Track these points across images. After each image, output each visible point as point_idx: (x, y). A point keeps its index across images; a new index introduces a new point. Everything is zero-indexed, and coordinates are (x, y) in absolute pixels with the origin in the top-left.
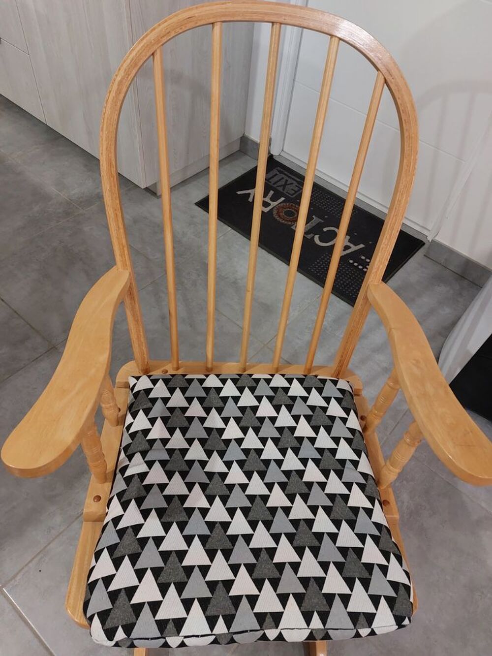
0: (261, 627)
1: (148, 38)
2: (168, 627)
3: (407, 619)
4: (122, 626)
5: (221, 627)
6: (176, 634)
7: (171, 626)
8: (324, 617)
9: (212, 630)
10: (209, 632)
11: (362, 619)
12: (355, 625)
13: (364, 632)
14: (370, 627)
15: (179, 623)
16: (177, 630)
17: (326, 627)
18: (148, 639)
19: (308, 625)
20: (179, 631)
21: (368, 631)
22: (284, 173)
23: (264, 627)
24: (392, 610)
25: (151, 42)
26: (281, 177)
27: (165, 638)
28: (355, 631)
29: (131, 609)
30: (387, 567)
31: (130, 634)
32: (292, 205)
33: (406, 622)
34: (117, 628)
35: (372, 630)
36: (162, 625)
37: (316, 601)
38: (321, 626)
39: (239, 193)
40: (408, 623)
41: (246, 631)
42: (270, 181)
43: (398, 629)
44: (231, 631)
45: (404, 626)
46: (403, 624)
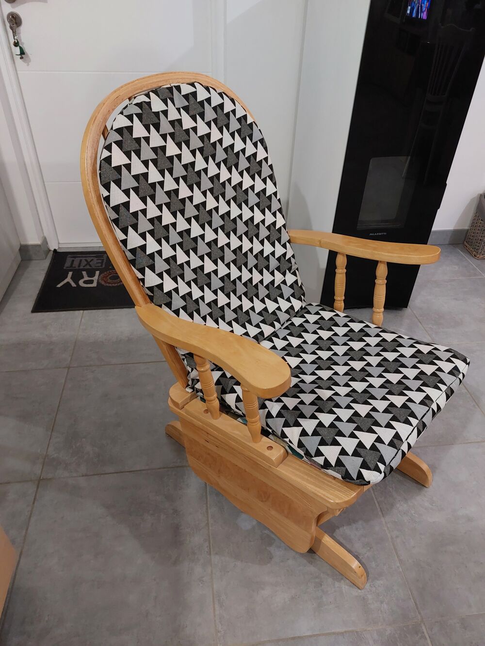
0: (427, 407)
2: (395, 443)
5: (414, 422)
6: (402, 442)
10: (412, 428)
14: (460, 372)
15: (397, 437)
16: (400, 440)
18: (394, 457)
19: (441, 390)
22: (77, 257)
23: (429, 405)
24: (459, 359)
26: (79, 261)
27: (399, 449)
29: (371, 451)
31: (385, 462)
32: (110, 272)
33: (468, 360)
34: (377, 464)
35: (462, 373)
36: (392, 444)
37: (431, 380)
39: (59, 286)
41: (425, 414)
42: (74, 266)
44: (419, 419)
45: (469, 363)
46: (468, 362)
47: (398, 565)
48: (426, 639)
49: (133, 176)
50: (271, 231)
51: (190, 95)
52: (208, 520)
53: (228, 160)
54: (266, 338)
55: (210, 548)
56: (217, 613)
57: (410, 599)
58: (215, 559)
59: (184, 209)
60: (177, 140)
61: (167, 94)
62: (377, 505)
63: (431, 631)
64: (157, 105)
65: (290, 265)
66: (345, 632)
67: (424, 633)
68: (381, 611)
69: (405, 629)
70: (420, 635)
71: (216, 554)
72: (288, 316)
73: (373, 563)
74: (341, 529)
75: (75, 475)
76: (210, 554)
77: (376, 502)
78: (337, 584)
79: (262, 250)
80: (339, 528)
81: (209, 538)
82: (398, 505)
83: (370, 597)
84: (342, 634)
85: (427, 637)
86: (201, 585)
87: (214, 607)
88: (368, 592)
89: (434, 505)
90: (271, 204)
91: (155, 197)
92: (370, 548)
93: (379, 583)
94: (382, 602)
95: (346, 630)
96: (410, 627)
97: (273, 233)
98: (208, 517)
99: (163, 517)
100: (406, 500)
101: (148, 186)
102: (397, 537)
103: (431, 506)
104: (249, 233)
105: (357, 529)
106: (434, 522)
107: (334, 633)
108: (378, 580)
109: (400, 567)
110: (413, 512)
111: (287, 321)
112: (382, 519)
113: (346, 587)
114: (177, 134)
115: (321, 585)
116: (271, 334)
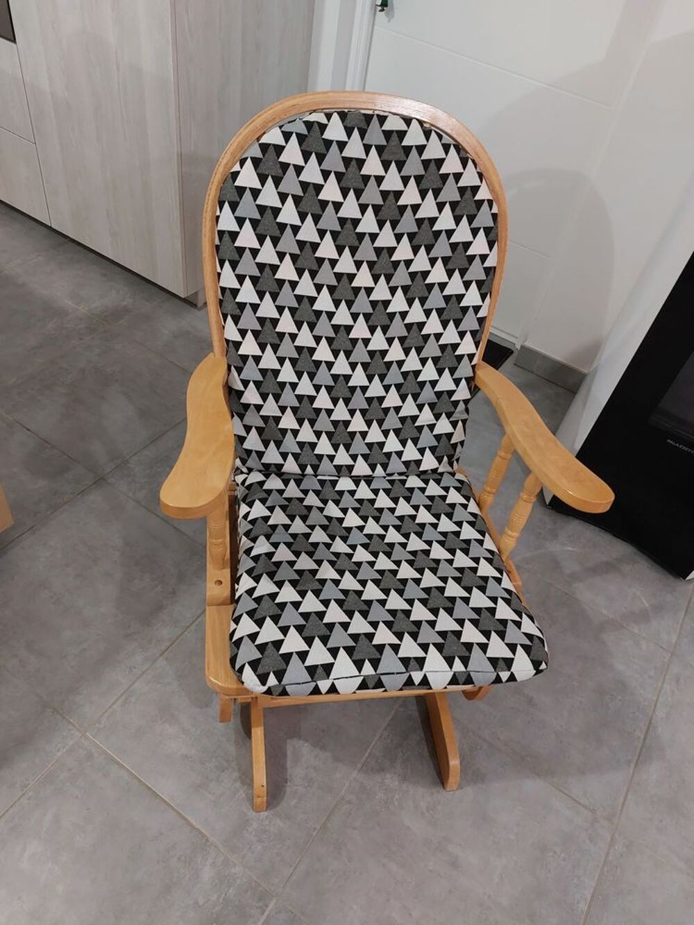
0: (407, 669)
1: (254, 123)
2: (318, 672)
3: (544, 663)
4: (274, 672)
5: (368, 669)
6: (326, 677)
7: (320, 670)
8: (465, 661)
9: (360, 671)
10: (357, 674)
11: (501, 663)
12: (495, 668)
13: (505, 675)
14: (509, 670)
15: (328, 668)
16: (327, 674)
17: (468, 669)
18: (299, 684)
19: (451, 667)
20: (328, 675)
21: (508, 674)
23: (409, 669)
24: (529, 655)
25: (257, 128)
27: (315, 681)
28: (496, 674)
29: (280, 658)
30: (521, 623)
31: (282, 681)
33: (543, 666)
34: (269, 674)
35: (512, 673)
36: (312, 670)
37: (455, 648)
38: (463, 669)
40: (545, 667)
41: (393, 674)
43: (535, 674)
44: (378, 672)
45: (542, 671)
46: (541, 668)
47: (318, 827)
48: (263, 914)
49: (257, 206)
50: (445, 354)
51: (395, 133)
52: (191, 624)
53: (417, 236)
54: (354, 476)
55: (167, 650)
56: (114, 706)
57: (291, 866)
58: (161, 662)
59: (318, 271)
60: (343, 184)
61: (358, 122)
62: (367, 755)
63: (277, 913)
64: (335, 131)
65: (453, 409)
66: (198, 830)
67: (267, 906)
68: (250, 847)
69: (253, 884)
70: (261, 904)
71: (166, 659)
72: (403, 469)
73: (295, 801)
74: (301, 742)
75: (130, 495)
76: (161, 655)
77: (369, 751)
78: (238, 784)
79: (419, 372)
80: (300, 739)
81: (175, 641)
82: (388, 776)
83: (255, 825)
84: (193, 827)
85: (266, 914)
86: (127, 673)
87: (117, 700)
88: (259, 820)
89: (431, 812)
90: (462, 319)
91: (279, 241)
92: (309, 786)
93: (279, 822)
94: (260, 841)
95: (200, 828)
96: (261, 889)
97: (447, 358)
98: (193, 622)
99: (159, 589)
100: (404, 779)
101: (275, 224)
102: (349, 802)
103: (425, 811)
104: (408, 341)
105: (316, 757)
106: (408, 828)
107: (186, 819)
108: (280, 819)
109: (316, 831)
110: (397, 796)
111: (400, 474)
112: (356, 772)
113: (244, 795)
114: (349, 176)
115: (223, 771)
116: (364, 476)
